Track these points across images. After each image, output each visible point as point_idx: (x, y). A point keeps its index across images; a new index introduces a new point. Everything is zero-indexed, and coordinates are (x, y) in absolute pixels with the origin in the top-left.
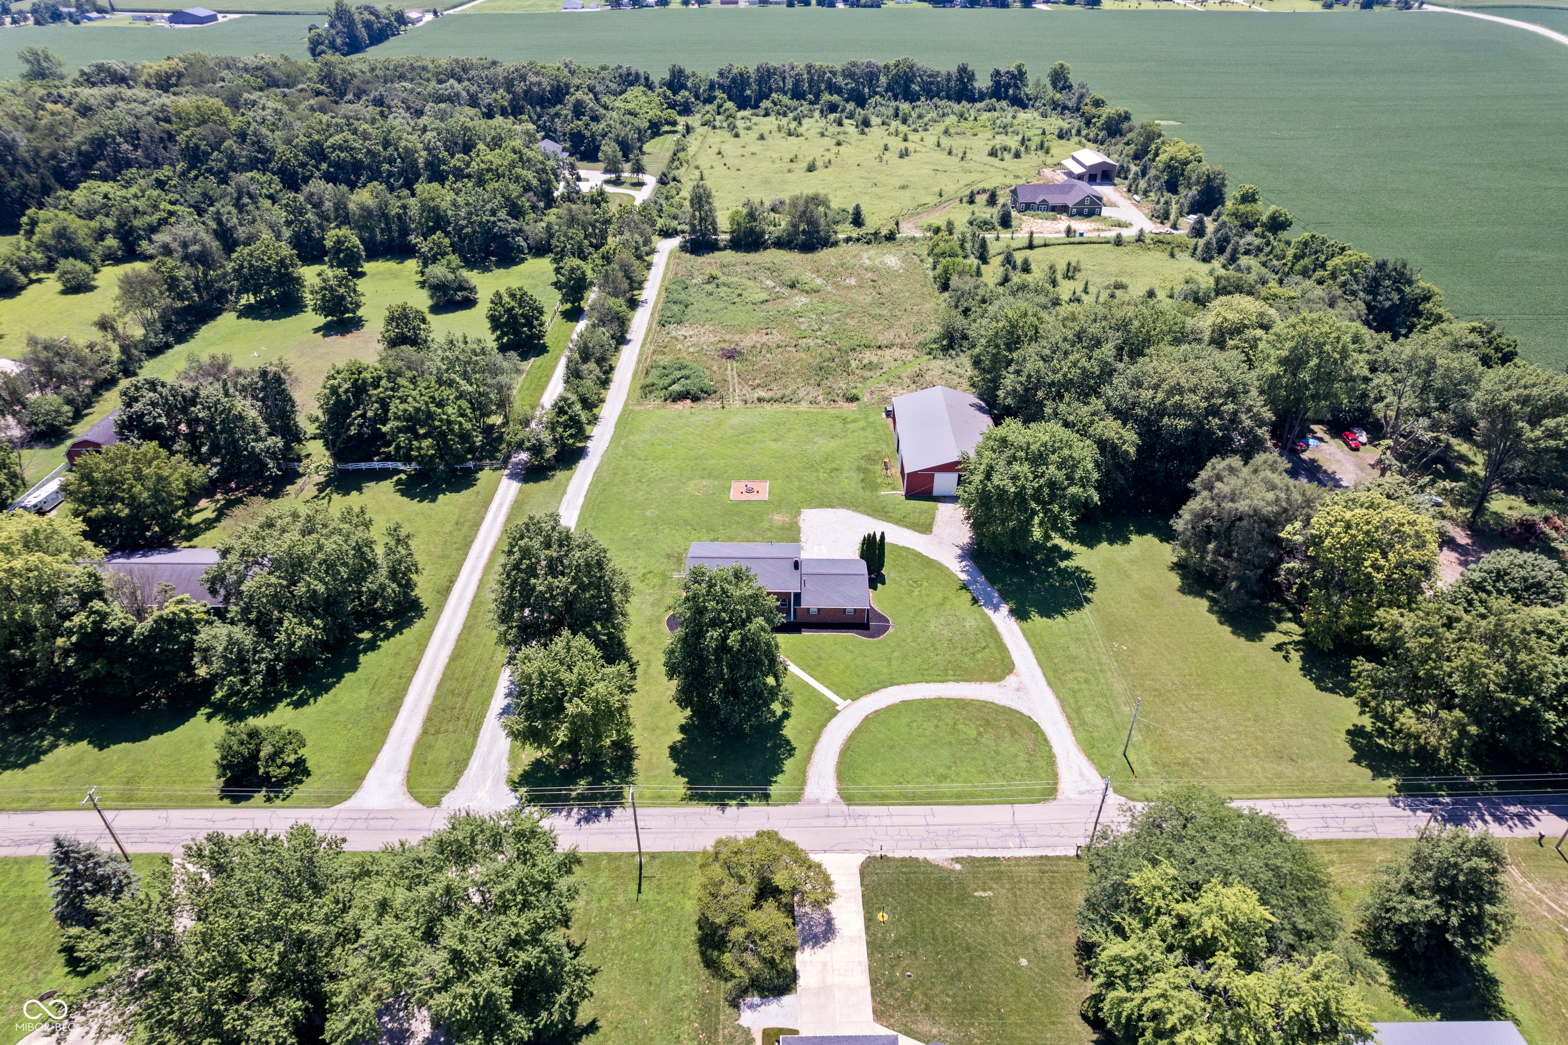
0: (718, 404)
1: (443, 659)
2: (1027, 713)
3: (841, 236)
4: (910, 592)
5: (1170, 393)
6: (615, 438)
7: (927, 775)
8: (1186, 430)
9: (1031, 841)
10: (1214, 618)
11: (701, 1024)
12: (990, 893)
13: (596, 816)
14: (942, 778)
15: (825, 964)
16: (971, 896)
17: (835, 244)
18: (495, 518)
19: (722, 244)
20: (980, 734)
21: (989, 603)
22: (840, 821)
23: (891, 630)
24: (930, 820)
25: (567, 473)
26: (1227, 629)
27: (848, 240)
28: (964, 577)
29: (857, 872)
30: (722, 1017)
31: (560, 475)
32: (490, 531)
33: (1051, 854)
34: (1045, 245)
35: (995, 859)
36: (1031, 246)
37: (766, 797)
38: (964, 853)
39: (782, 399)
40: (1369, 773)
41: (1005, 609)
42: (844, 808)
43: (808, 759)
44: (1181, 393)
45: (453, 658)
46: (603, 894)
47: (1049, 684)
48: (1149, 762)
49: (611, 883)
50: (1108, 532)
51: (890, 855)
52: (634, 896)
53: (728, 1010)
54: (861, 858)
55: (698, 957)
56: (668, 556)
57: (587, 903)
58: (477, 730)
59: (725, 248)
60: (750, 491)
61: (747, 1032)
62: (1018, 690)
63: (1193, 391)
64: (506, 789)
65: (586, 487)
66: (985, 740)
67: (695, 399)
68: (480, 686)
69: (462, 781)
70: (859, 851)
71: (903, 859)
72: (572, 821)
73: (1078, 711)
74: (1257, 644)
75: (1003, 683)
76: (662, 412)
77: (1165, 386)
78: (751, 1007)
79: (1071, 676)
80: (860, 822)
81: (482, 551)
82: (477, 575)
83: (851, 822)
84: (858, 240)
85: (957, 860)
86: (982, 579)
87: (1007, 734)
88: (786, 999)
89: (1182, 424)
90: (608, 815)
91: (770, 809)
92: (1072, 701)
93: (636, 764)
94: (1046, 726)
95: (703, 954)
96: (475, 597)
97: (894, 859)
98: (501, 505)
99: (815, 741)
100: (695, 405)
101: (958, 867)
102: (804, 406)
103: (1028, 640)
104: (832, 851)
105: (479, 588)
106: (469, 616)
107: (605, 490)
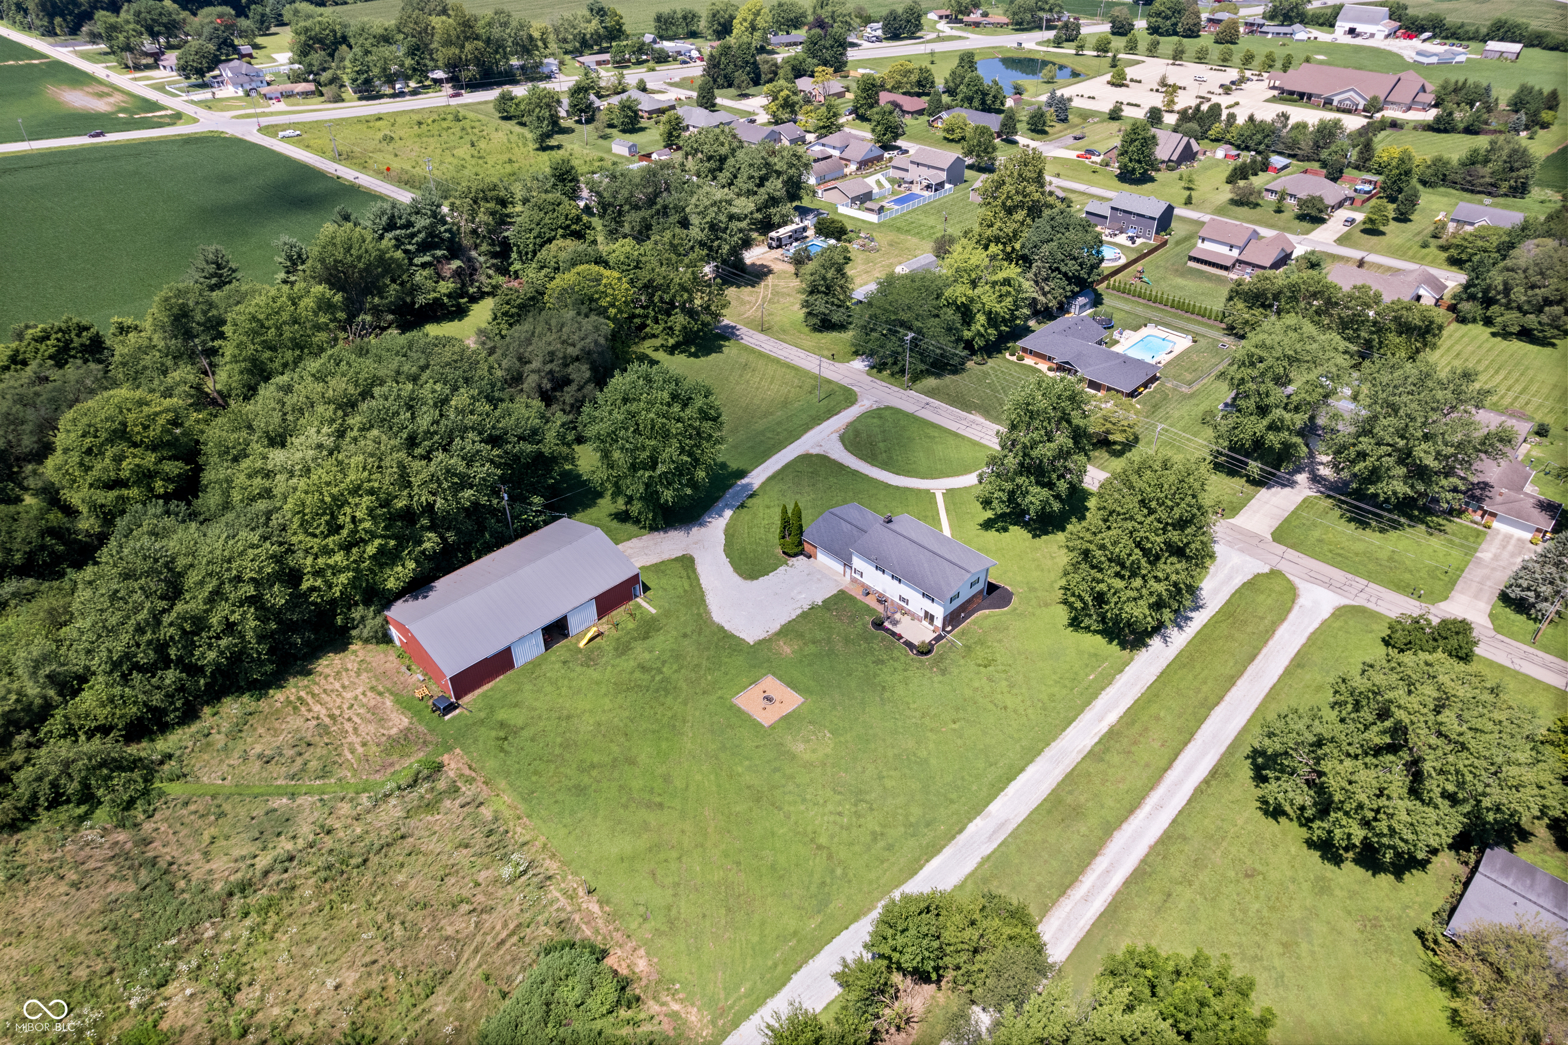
105: (1176, 756)
106: (1201, 721)
107: (928, 825)
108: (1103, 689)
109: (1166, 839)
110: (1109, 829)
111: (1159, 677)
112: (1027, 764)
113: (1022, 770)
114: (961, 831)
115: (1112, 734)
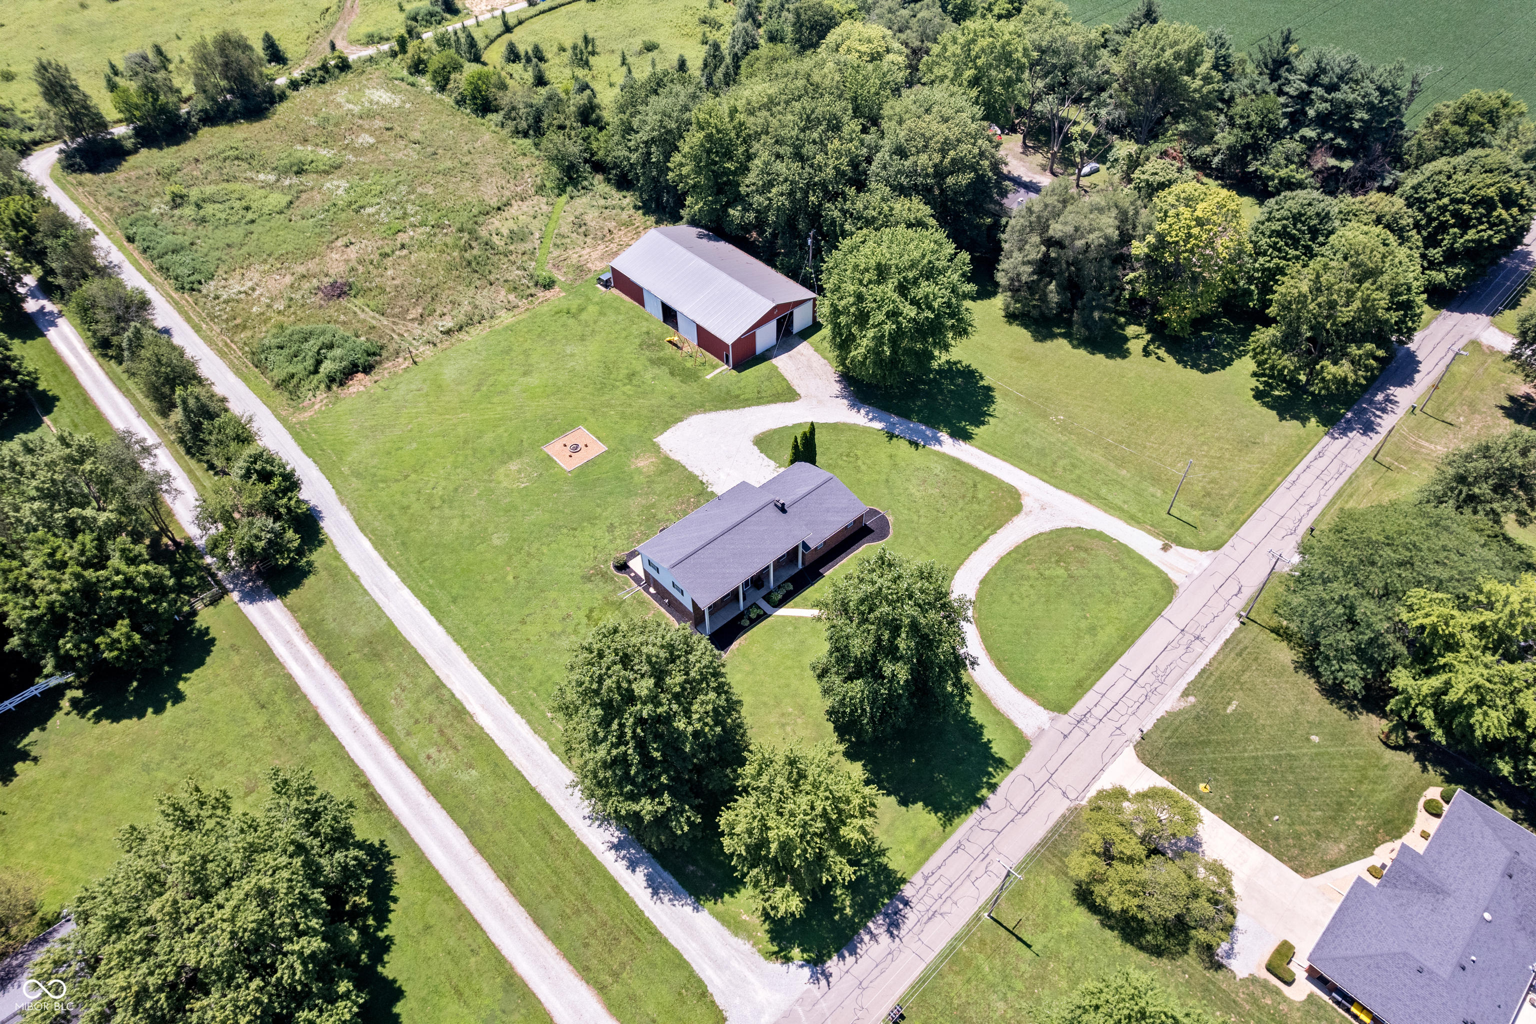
0: (403, 363)
1: (497, 889)
2: (1074, 524)
3: (280, 83)
4: (858, 469)
6: (328, 470)
7: (1079, 637)
9: (1207, 635)
10: (1082, 352)
11: (1220, 1009)
12: (1236, 703)
13: (897, 912)
14: (1092, 630)
16: (1227, 716)
19: (128, 145)
20: (1067, 569)
21: (927, 440)
22: (1078, 734)
23: (890, 519)
24: (1132, 675)
25: (323, 550)
26: (1100, 357)
27: (294, 85)
28: (878, 425)
29: (1143, 765)
30: (1224, 986)
32: (322, 687)
33: (1227, 635)
34: (520, 23)
35: (1203, 671)
36: (508, 29)
37: (1000, 763)
38: (1183, 685)
39: (472, 321)
40: (1296, 423)
41: (944, 436)
42: (1065, 718)
45: (507, 878)
46: (1005, 978)
47: (1057, 487)
48: (1189, 509)
49: (997, 962)
51: (1144, 730)
52: (1028, 954)
53: (1220, 976)
54: (1130, 753)
55: (1143, 956)
56: (588, 579)
57: (1005, 999)
58: (654, 932)
59: (135, 151)
60: (576, 449)
61: (1253, 980)
62: (1043, 508)
64: (777, 967)
65: (374, 554)
66: (1077, 572)
67: (368, 369)
68: (587, 882)
69: (719, 1000)
70: (1122, 748)
72: (884, 938)
74: (1131, 358)
75: (1026, 509)
76: (342, 407)
78: (1229, 955)
79: (1060, 469)
80: (1092, 721)
81: (348, 719)
82: (388, 755)
83: (1087, 727)
85: (1185, 694)
86: (894, 419)
87: (1083, 555)
90: (906, 903)
91: (1019, 770)
94: (1099, 527)
95: (1141, 948)
96: (425, 782)
98: (289, 643)
100: (374, 376)
101: (1192, 699)
102: (505, 318)
104: (1106, 767)
105: (412, 768)
106: (451, 812)
107: (403, 543)
108: (529, 722)
109: (317, 722)
110: (349, 678)
111: (533, 790)
112: (446, 628)
113: (440, 622)
114: (390, 565)
115: (460, 712)
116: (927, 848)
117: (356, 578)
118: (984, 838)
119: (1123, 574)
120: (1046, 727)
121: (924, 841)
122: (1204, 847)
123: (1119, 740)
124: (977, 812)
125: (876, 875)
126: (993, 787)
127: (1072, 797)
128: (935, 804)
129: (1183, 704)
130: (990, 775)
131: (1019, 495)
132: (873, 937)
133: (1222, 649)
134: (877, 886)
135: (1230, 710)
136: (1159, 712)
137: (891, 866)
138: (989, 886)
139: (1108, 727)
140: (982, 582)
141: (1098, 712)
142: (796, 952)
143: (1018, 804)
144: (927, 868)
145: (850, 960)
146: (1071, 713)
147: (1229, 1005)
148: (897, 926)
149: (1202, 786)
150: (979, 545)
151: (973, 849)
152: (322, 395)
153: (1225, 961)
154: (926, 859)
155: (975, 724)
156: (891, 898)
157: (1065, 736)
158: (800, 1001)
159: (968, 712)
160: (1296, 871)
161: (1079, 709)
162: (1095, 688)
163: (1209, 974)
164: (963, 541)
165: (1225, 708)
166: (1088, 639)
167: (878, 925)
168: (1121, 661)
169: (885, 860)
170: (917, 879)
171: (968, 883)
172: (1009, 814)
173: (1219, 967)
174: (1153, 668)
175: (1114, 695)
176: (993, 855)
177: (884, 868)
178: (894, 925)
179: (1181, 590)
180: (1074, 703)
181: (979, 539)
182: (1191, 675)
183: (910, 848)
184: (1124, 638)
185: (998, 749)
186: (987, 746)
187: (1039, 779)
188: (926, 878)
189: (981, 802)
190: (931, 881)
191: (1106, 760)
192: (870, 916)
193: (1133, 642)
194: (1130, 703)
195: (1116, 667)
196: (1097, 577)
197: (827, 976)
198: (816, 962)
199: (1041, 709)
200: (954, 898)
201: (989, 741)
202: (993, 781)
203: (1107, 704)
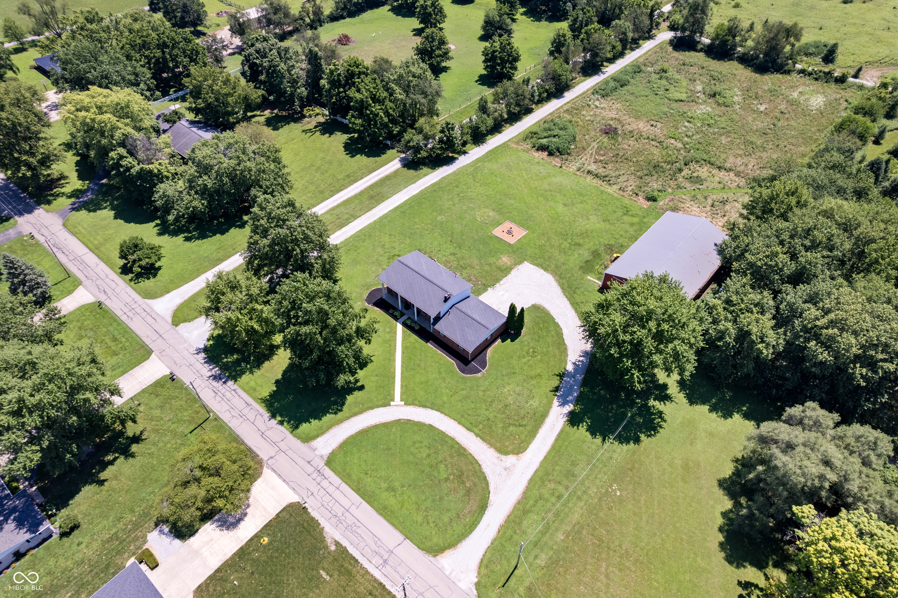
0: (560, 164)
2: (491, 488)
3: (799, 66)
4: (521, 357)
5: (832, 324)
7: (385, 480)
8: (822, 364)
9: (388, 569)
11: (136, 520)
12: (328, 578)
13: (221, 379)
14: (391, 489)
15: (212, 540)
16: (317, 570)
17: (788, 72)
18: (367, 181)
19: (699, 47)
20: (447, 479)
21: (563, 397)
22: (310, 469)
23: (479, 375)
24: (353, 509)
25: (430, 170)
27: (802, 72)
28: (570, 367)
29: (284, 504)
30: (146, 525)
31: (425, 170)
33: (387, 587)
35: (357, 561)
37: (296, 427)
38: (345, 543)
39: (604, 178)
41: (568, 408)
42: (322, 463)
43: (341, 421)
44: (842, 330)
47: (531, 481)
48: (527, 584)
49: (187, 418)
50: (722, 400)
51: (310, 510)
52: (187, 432)
53: (152, 525)
54: (294, 498)
57: (170, 420)
59: (701, 50)
60: (509, 233)
61: (145, 542)
62: (505, 469)
63: (855, 333)
64: (206, 336)
66: (444, 486)
67: (551, 154)
69: (197, 320)
70: (299, 495)
71: (313, 519)
72: (210, 374)
73: (525, 513)
74: (730, 569)
75: (503, 457)
76: (524, 156)
77: (832, 316)
78: (161, 531)
79: (553, 486)
80: (319, 479)
81: (340, 198)
83: (315, 475)
84: (810, 74)
85: (337, 544)
86: (580, 377)
87: (462, 492)
88: (177, 542)
89: (824, 356)
90: (225, 383)
91: (290, 436)
92: (531, 502)
93: (266, 364)
97: (309, 514)
99: (355, 414)
100: (547, 157)
101: (333, 548)
102: (612, 189)
103: (556, 440)
104: (287, 483)
114: (422, 190)
116: (250, 391)
117: (415, 182)
118: (251, 416)
119: (446, 519)
120: (316, 452)
121: (255, 390)
122: (226, 532)
123: (304, 494)
124: (267, 415)
125: (240, 370)
126: (281, 423)
127: (269, 462)
128: (273, 395)
129: (329, 541)
130: (289, 422)
131: (517, 454)
132: (211, 370)
133: (376, 580)
134: (235, 371)
135: (323, 573)
136: (323, 523)
137: (244, 376)
138: (225, 417)
139: (314, 488)
140: (430, 426)
141: (325, 484)
142: (211, 342)
143: (268, 433)
144: (240, 391)
145: (203, 361)
146: (325, 467)
147: (136, 526)
148: (214, 379)
149: (266, 539)
150: (464, 426)
151: (246, 411)
152: (529, 146)
153: (158, 528)
154: (244, 390)
155: (322, 416)
156: (228, 376)
157: (309, 462)
158: (190, 345)
159: (330, 413)
160: (199, 586)
161: (328, 472)
162: (343, 484)
163: (155, 519)
164: (466, 416)
165: (324, 569)
166: (384, 485)
167: (216, 371)
168: (364, 504)
169: (247, 373)
170: (235, 387)
171: (228, 408)
172: (263, 428)
173: (157, 525)
174: (358, 524)
175: (337, 495)
176: (241, 420)
177: (243, 373)
178: (216, 378)
179: (432, 559)
180: (332, 470)
181: (469, 426)
182: (352, 550)
183: (252, 384)
184: (385, 508)
185: (304, 427)
186: (307, 421)
187: (282, 445)
188: (234, 390)
189: (273, 416)
190: (233, 392)
191: (290, 483)
192: (221, 369)
193: (381, 514)
194: (331, 504)
195: (360, 500)
196: (441, 499)
197: (197, 354)
198: (206, 350)
199: (330, 451)
200: (222, 402)
201: (310, 422)
202: (285, 424)
203: (331, 489)
